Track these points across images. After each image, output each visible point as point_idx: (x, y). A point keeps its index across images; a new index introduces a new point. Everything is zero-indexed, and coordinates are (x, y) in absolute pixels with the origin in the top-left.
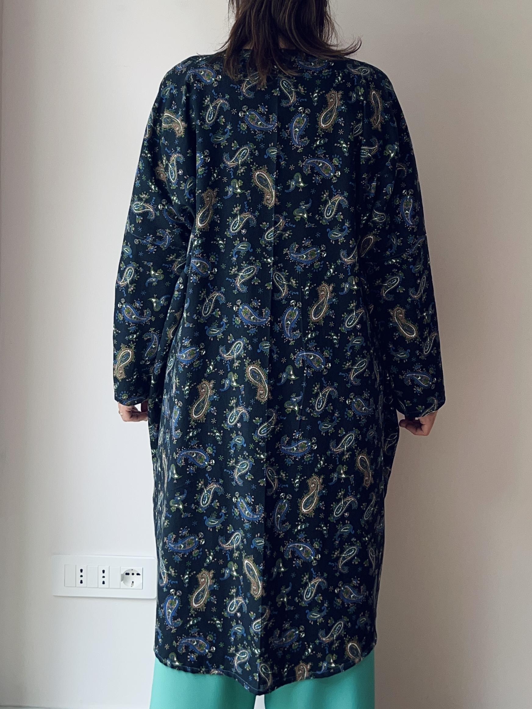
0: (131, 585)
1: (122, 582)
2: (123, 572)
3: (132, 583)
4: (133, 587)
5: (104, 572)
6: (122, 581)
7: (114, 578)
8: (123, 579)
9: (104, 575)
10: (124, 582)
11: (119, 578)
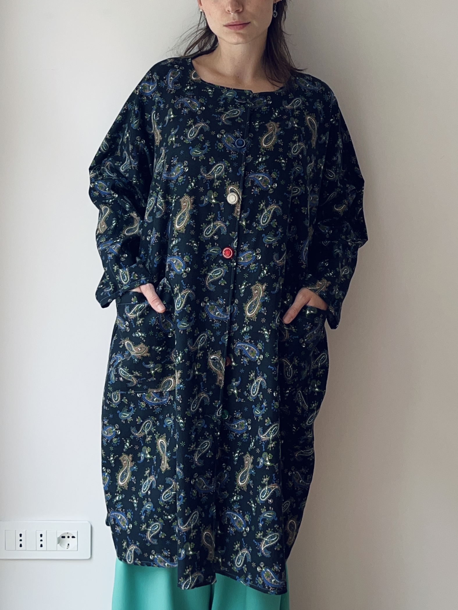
0: (67, 547)
1: (59, 545)
2: (59, 535)
3: (67, 545)
4: (69, 549)
5: (41, 535)
6: (58, 543)
7: (51, 541)
8: (59, 542)
9: (41, 538)
10: (60, 545)
11: (56, 541)
